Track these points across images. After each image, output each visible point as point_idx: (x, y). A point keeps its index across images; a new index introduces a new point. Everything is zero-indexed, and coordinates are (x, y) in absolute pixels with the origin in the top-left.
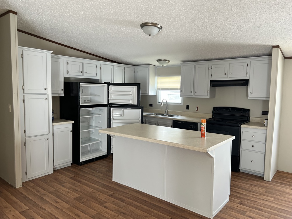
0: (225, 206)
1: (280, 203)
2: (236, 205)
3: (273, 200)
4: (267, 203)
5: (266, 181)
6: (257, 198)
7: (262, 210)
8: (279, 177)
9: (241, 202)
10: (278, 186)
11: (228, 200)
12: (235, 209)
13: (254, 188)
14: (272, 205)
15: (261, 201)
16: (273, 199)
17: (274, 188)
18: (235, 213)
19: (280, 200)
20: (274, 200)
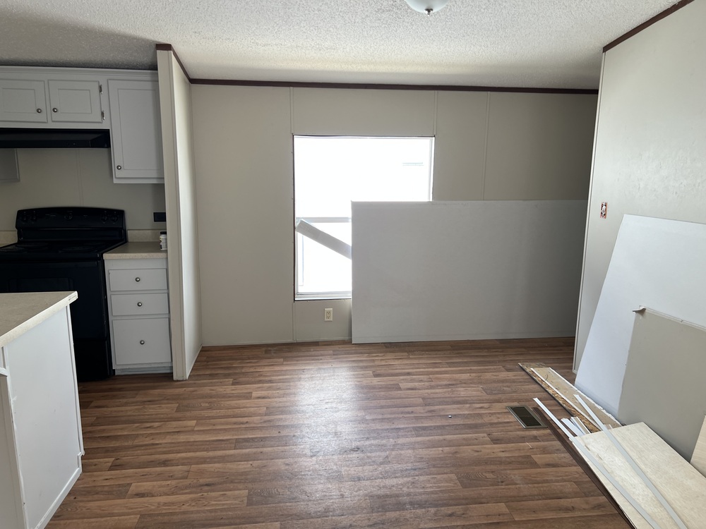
0: (69, 494)
1: (210, 428)
2: (101, 475)
3: (194, 425)
4: (182, 438)
5: (178, 381)
6: (157, 434)
7: (170, 461)
8: (205, 363)
9: (118, 462)
10: (205, 385)
11: (79, 471)
12: (99, 489)
13: (151, 410)
14: (192, 440)
15: (168, 437)
16: (194, 422)
17: (195, 393)
18: (98, 503)
19: (210, 418)
20: (197, 424)
